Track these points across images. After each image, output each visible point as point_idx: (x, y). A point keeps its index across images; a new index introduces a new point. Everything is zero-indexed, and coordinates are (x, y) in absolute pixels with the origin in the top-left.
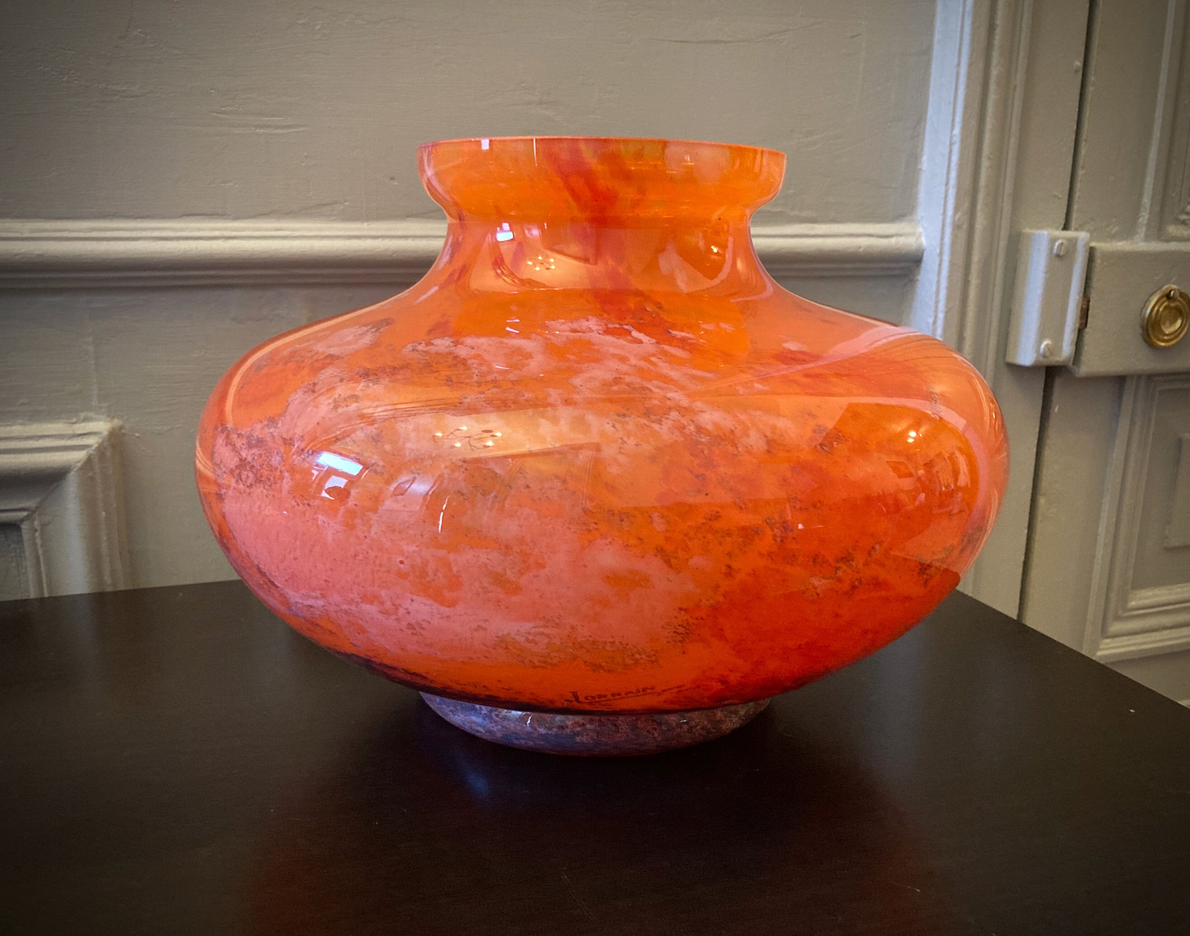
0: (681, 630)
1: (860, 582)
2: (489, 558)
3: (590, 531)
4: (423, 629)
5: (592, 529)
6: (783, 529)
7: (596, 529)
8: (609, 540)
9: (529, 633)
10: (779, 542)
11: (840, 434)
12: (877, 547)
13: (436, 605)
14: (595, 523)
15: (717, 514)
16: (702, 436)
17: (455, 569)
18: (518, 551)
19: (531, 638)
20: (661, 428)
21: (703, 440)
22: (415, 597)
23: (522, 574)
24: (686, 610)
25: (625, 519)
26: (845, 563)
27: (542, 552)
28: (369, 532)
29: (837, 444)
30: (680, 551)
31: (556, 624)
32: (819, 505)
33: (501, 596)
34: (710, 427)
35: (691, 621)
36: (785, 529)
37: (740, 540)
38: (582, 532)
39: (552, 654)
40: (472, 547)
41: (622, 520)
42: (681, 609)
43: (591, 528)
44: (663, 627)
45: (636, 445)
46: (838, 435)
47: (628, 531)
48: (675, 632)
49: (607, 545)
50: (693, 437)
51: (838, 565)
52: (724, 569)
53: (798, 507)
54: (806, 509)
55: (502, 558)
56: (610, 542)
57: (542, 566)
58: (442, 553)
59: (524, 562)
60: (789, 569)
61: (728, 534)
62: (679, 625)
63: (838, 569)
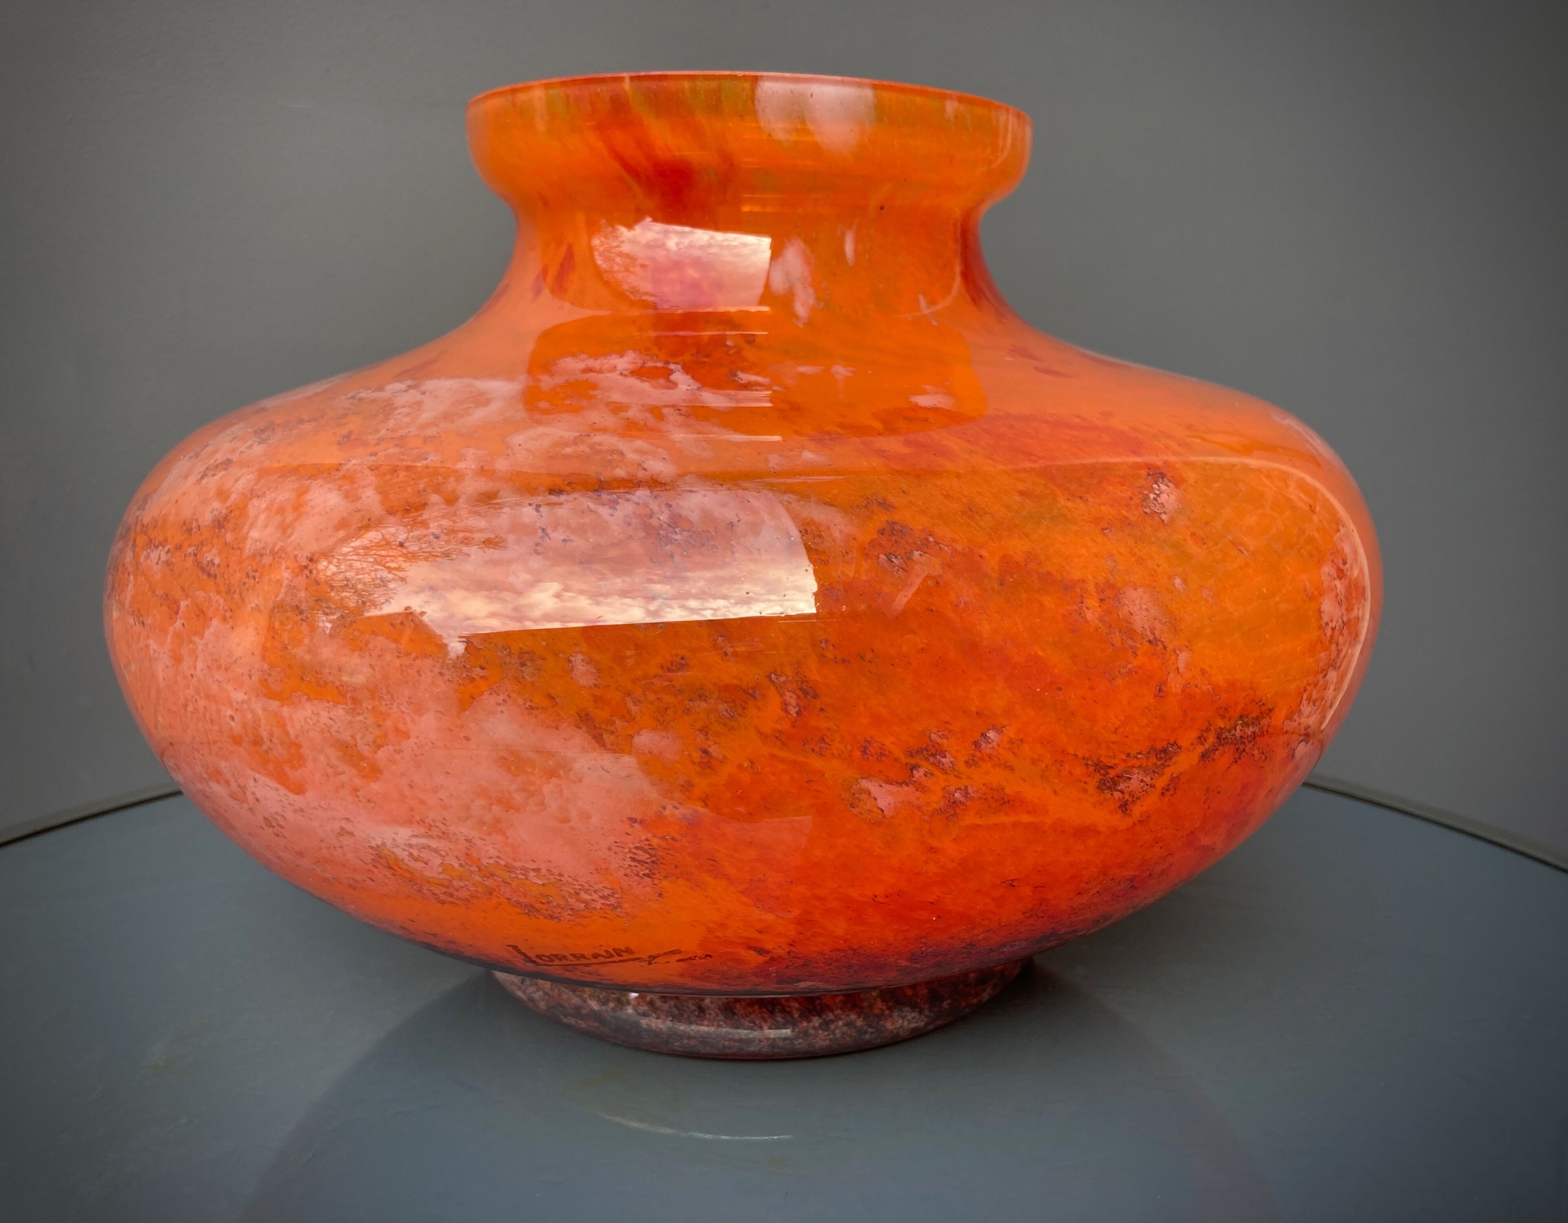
0: (644, 856)
1: (966, 794)
2: (332, 717)
3: (473, 680)
4: (282, 827)
5: (476, 677)
6: (800, 693)
7: (482, 677)
8: (501, 697)
9: (410, 846)
10: (795, 715)
11: (931, 539)
12: (991, 734)
13: (283, 791)
14: (482, 668)
15: (683, 662)
16: (677, 530)
17: (292, 733)
18: (370, 707)
19: (415, 853)
20: (612, 515)
21: (678, 537)
22: (257, 776)
23: (379, 747)
24: (641, 822)
25: (528, 663)
26: (927, 759)
27: (403, 712)
28: (195, 668)
29: (921, 555)
30: (618, 722)
31: (443, 833)
32: (869, 656)
33: (358, 781)
34: (694, 517)
35: (655, 842)
36: (806, 693)
37: (722, 707)
38: (461, 682)
39: (455, 883)
40: (309, 699)
41: (523, 664)
42: (632, 820)
43: (474, 675)
44: (610, 849)
45: (564, 541)
46: (927, 539)
47: (532, 683)
48: (633, 859)
49: (500, 705)
50: (661, 532)
51: (913, 761)
52: (697, 755)
53: (830, 655)
54: (844, 661)
55: (349, 718)
56: (504, 700)
57: (406, 735)
58: (274, 704)
59: (379, 726)
60: (817, 763)
61: (700, 696)
62: (636, 848)
63: (914, 767)
